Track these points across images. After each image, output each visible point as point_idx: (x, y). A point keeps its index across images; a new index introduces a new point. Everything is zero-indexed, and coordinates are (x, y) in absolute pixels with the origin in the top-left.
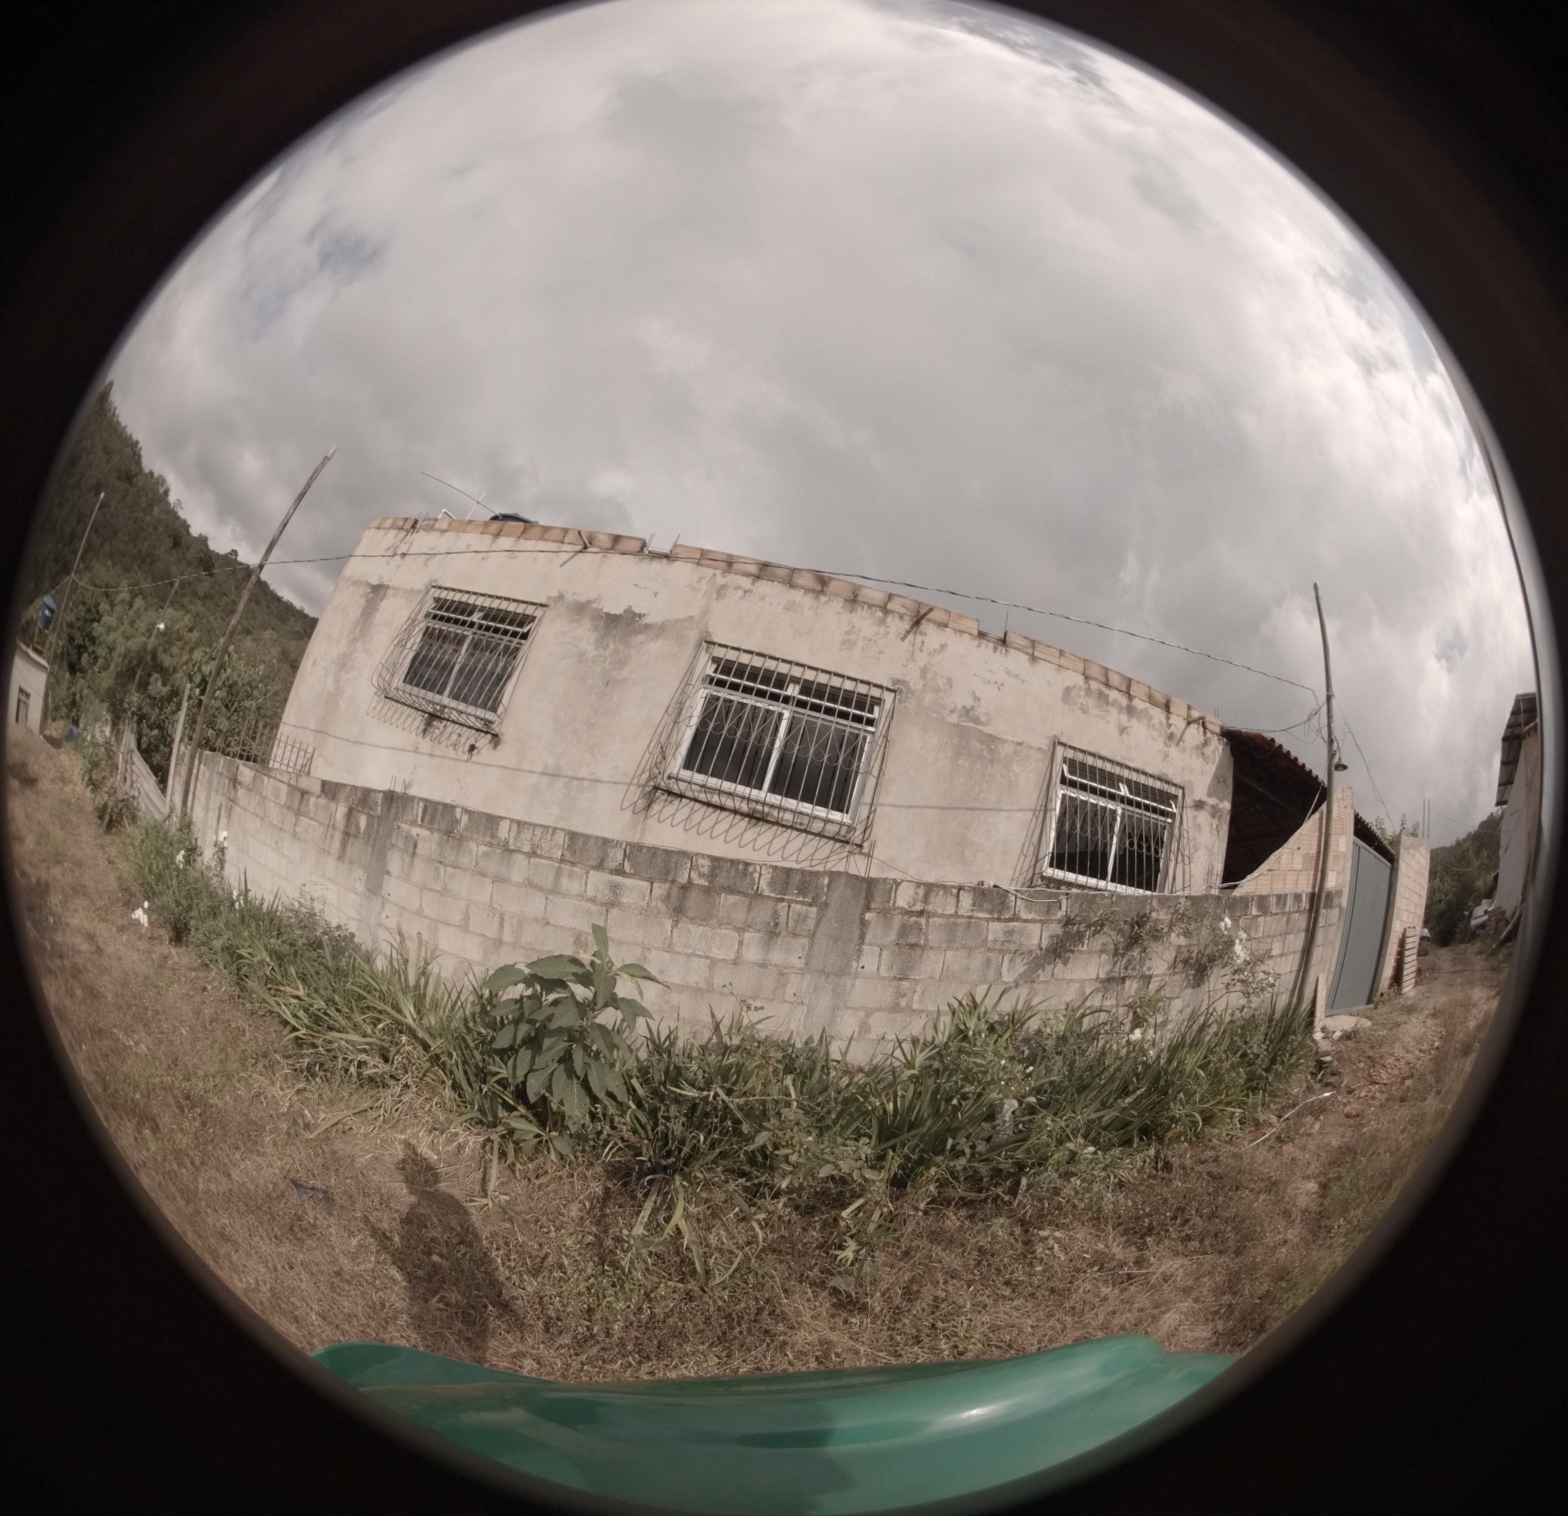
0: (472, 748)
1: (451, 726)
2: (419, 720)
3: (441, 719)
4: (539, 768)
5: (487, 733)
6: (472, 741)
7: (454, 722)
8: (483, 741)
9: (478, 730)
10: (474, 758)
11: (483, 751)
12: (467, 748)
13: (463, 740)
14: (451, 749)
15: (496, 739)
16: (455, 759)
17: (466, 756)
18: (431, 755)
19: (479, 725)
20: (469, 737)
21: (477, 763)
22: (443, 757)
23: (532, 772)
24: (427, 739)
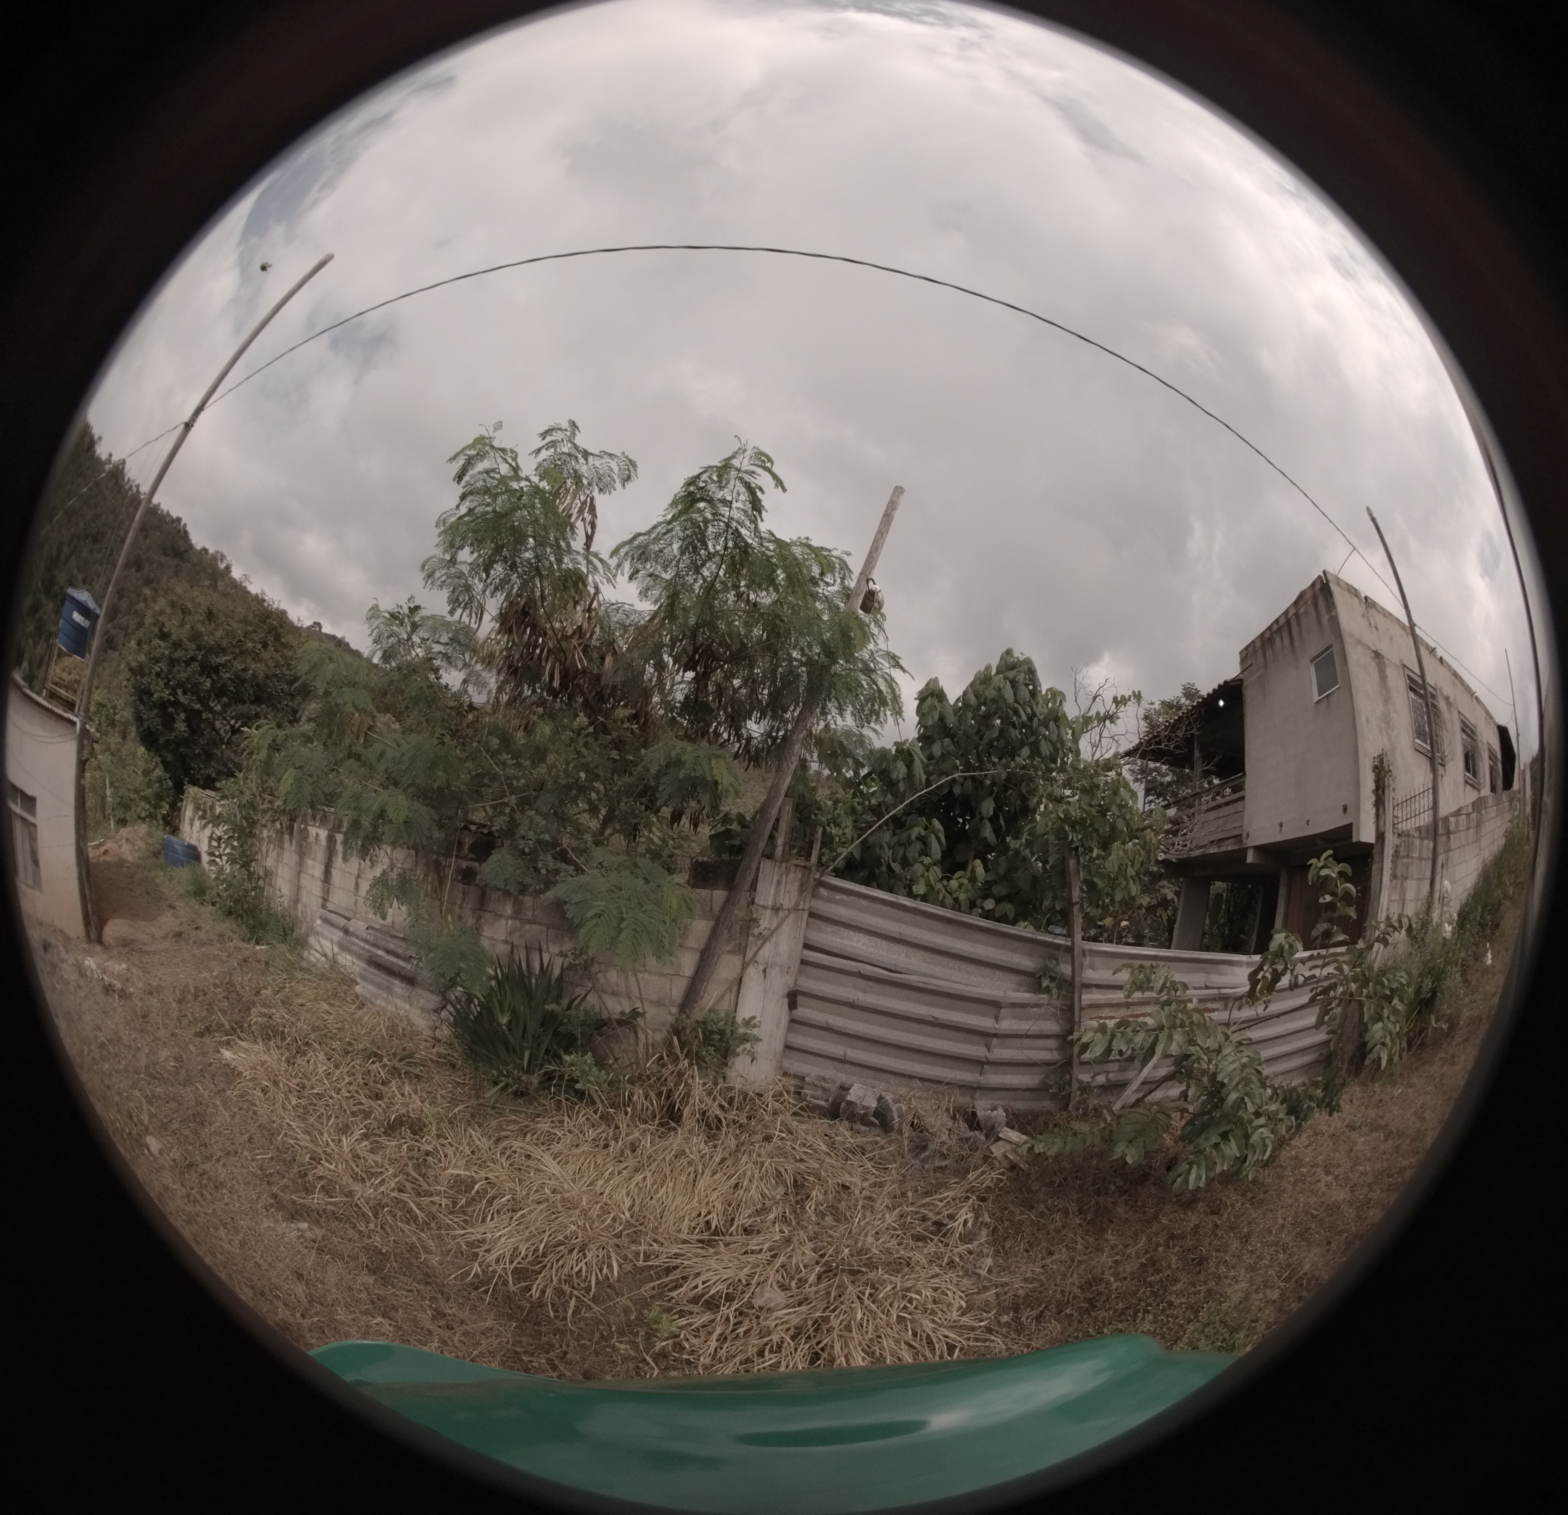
15: (1445, 768)
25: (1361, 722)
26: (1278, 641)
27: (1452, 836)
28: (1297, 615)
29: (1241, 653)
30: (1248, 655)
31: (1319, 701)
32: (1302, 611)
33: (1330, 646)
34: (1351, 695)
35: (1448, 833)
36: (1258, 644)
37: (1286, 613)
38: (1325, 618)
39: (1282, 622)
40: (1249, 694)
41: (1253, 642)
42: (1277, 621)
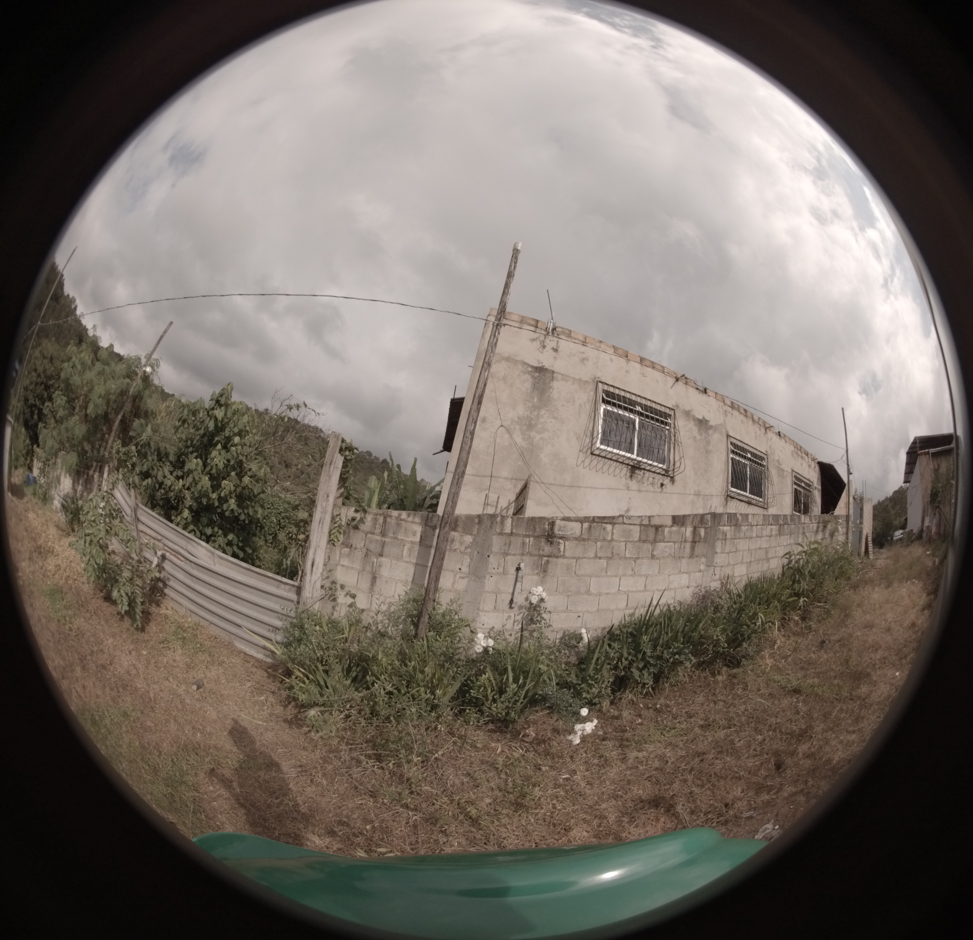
0: (662, 485)
1: (647, 474)
2: (625, 470)
3: (640, 469)
4: (692, 492)
5: (667, 476)
6: (661, 481)
7: (649, 471)
8: (667, 481)
9: (663, 475)
10: (664, 490)
11: (668, 486)
12: (659, 485)
13: (656, 481)
14: (650, 486)
15: (672, 479)
16: (654, 492)
17: (660, 490)
18: (639, 491)
19: (663, 472)
20: (659, 479)
21: (666, 493)
22: (647, 491)
23: (690, 494)
24: (634, 481)
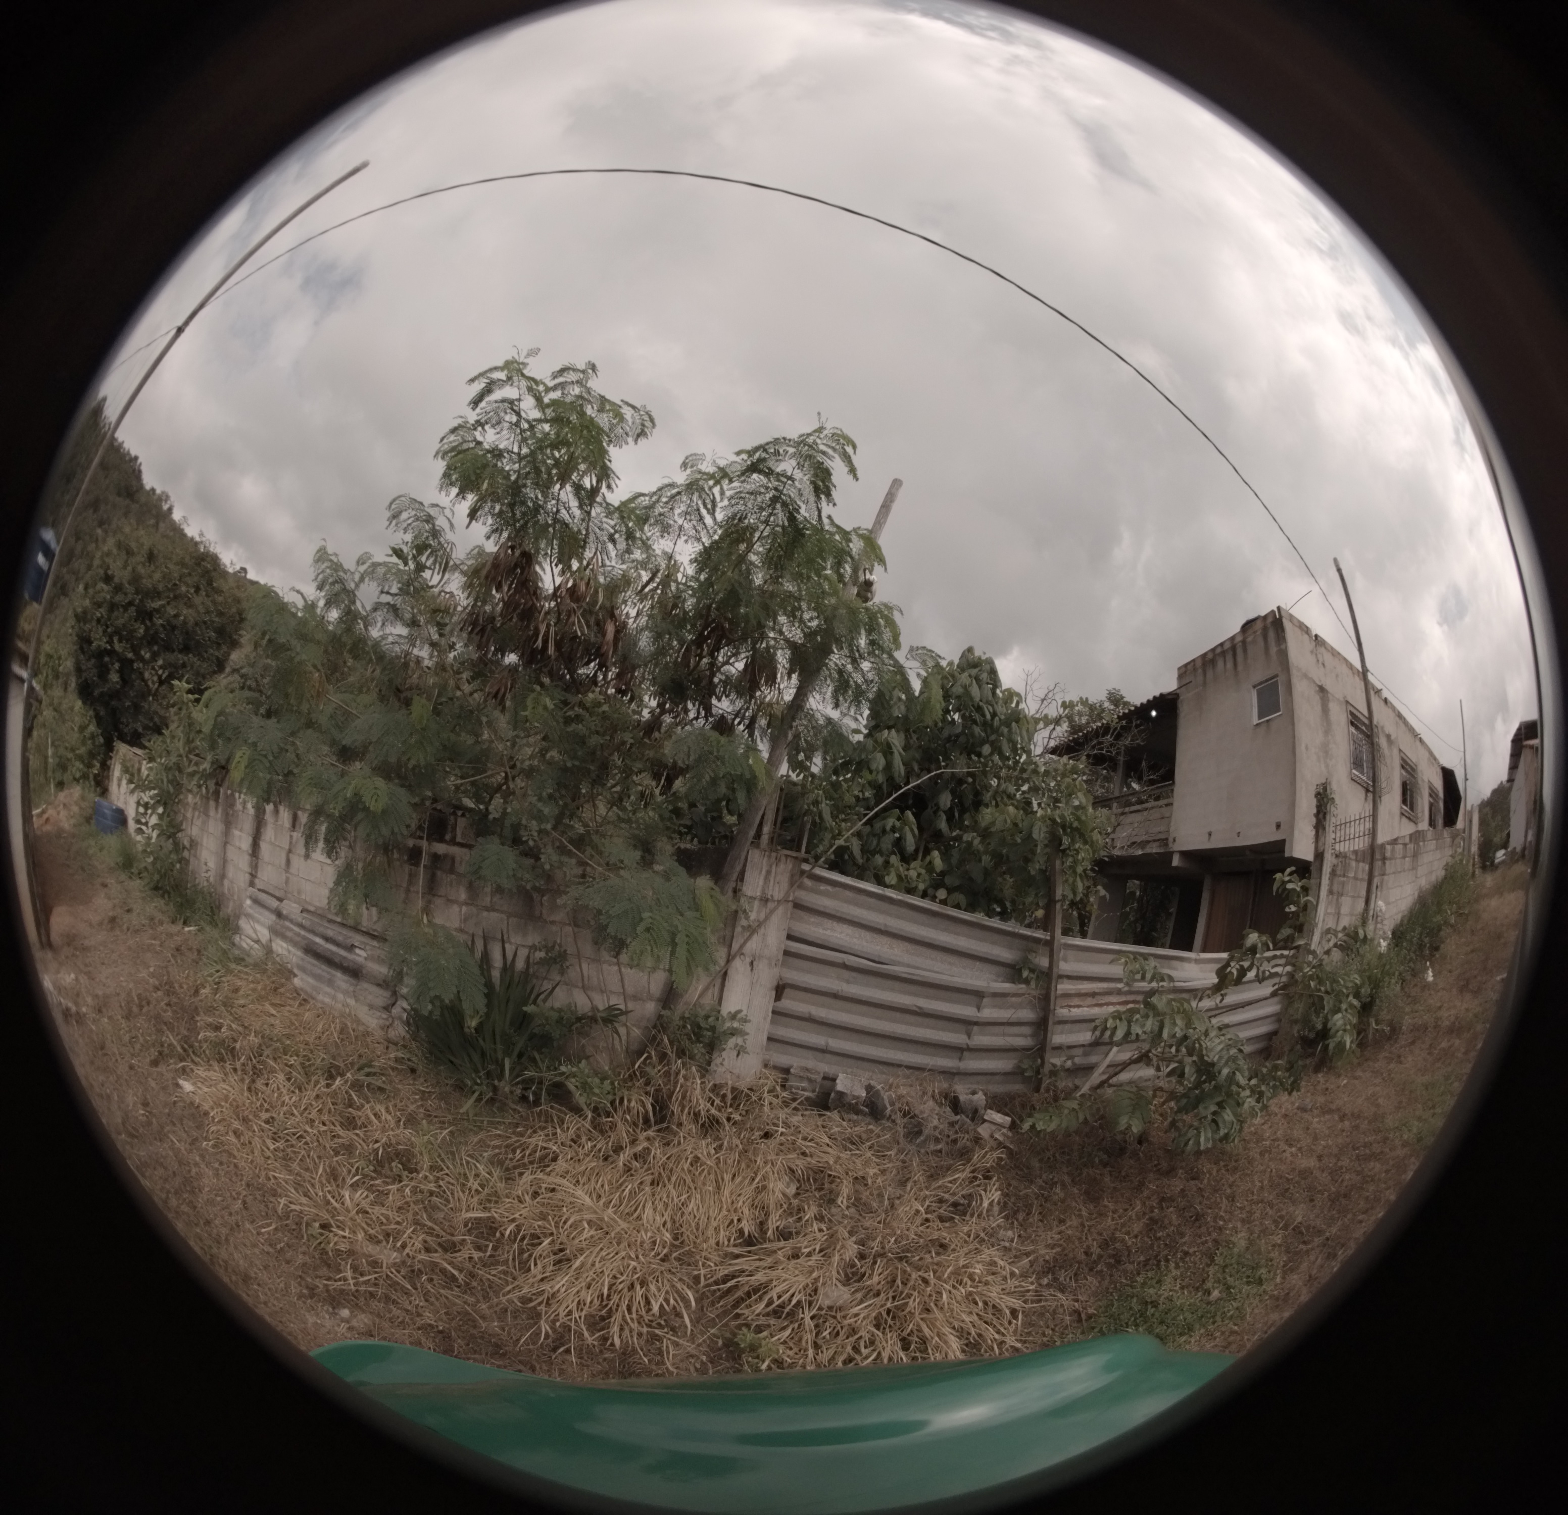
25: (1301, 749)
26: (1220, 664)
27: (1387, 862)
28: (1244, 642)
29: (1179, 669)
30: (1186, 672)
31: (1257, 725)
32: (1249, 639)
33: (1276, 676)
34: (1293, 724)
35: (1384, 859)
36: (1199, 663)
37: (1232, 638)
38: (1274, 649)
39: (1227, 646)
40: (1185, 710)
41: (1194, 661)
42: (1222, 645)
